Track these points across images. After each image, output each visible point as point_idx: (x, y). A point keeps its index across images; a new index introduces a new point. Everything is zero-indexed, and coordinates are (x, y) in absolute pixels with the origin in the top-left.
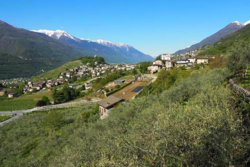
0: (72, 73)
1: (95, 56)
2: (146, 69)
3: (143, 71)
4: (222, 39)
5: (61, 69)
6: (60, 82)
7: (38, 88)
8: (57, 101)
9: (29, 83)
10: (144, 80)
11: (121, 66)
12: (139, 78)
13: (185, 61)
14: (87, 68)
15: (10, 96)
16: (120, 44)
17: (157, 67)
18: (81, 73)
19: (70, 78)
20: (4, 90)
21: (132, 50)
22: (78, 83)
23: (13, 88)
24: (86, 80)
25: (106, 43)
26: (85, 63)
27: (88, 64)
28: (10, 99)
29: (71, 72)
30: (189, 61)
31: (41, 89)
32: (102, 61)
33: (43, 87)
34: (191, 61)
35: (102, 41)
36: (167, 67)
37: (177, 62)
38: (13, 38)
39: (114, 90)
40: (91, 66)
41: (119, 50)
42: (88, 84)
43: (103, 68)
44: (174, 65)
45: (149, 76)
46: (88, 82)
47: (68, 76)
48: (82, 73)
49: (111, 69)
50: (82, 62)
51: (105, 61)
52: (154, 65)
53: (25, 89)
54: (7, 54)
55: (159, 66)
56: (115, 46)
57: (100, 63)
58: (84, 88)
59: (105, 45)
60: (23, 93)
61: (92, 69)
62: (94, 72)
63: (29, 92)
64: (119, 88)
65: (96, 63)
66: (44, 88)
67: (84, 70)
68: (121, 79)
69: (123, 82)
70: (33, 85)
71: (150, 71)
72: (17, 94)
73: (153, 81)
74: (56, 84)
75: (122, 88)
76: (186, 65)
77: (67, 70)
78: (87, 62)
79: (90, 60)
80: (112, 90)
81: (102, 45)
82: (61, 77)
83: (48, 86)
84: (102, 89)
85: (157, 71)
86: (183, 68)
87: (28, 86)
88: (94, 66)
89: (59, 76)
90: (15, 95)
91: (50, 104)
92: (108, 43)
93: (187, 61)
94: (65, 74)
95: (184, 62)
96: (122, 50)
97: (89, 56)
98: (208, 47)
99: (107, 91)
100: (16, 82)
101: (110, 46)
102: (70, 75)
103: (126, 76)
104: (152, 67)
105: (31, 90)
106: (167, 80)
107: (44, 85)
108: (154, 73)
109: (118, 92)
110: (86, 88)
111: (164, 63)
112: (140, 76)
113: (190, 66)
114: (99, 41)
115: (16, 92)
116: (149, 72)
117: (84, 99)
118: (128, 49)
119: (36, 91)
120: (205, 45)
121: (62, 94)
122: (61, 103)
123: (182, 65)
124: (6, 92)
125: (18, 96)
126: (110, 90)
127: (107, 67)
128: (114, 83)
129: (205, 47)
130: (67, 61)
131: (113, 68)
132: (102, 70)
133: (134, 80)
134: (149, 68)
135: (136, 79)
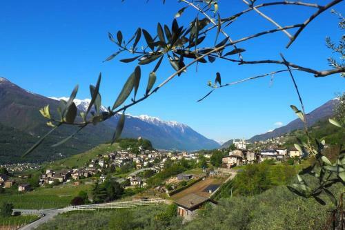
0: (107, 161)
1: (140, 138)
2: (220, 162)
3: (217, 163)
4: (319, 122)
5: (91, 153)
6: (91, 173)
7: (61, 180)
8: (97, 199)
9: (48, 171)
10: (218, 176)
11: (175, 154)
12: (211, 173)
13: (273, 152)
14: (127, 155)
15: (20, 189)
16: (173, 122)
17: (235, 159)
18: (119, 161)
19: (104, 167)
20: (12, 179)
21: (189, 131)
22: (118, 176)
23: (22, 177)
24: (128, 172)
25: (152, 121)
26: (124, 147)
27: (129, 148)
28: (21, 192)
29: (105, 159)
30: (278, 152)
31: (64, 181)
32: (148, 146)
33: (67, 178)
34: (280, 153)
35: (147, 117)
36: (249, 159)
37: (262, 153)
38: (23, 106)
39: (178, 188)
40: (133, 152)
41: (170, 131)
42: (133, 177)
43: (150, 156)
44: (258, 158)
45: (224, 171)
46: (133, 174)
47: (101, 164)
48: (121, 161)
49: (163, 157)
50: (120, 146)
51: (153, 146)
52: (232, 156)
53: (41, 180)
54: (12, 129)
55: (238, 158)
56: (165, 125)
57: (146, 149)
58: (128, 183)
59: (151, 122)
60: (39, 186)
61: (134, 156)
62: (137, 161)
63: (48, 184)
64: (185, 186)
65: (140, 148)
66: (68, 181)
67: (123, 157)
68: (187, 173)
69: (190, 177)
70: (53, 174)
71: (226, 164)
72: (30, 186)
73: (231, 178)
74: (86, 175)
75: (189, 186)
76: (275, 158)
77: (100, 155)
78: (127, 146)
79: (131, 143)
80: (176, 187)
81: (147, 123)
82: (91, 166)
83: (74, 177)
84: (162, 185)
85: (235, 165)
86: (271, 163)
87: (46, 176)
88: (138, 153)
89: (88, 165)
90: (28, 188)
91: (89, 203)
92: (155, 120)
93: (276, 153)
94: (97, 161)
95: (271, 154)
96: (175, 130)
97: (130, 137)
98: (300, 133)
99: (170, 189)
100: (21, 169)
101: (157, 125)
102: (105, 164)
103: (193, 170)
104: (229, 158)
105: (50, 182)
106: (256, 177)
107: (69, 176)
108: (232, 167)
109: (184, 191)
110: (132, 184)
111: (245, 155)
112: (212, 170)
113: (280, 159)
114: (142, 117)
115: (29, 184)
116: (225, 166)
117: (138, 198)
118: (183, 130)
119: (57, 183)
120: (296, 130)
121: (105, 189)
122: (102, 202)
123: (269, 158)
124: (14, 183)
125: (32, 190)
126: (173, 187)
127: (156, 155)
128: (177, 178)
129: (296, 133)
130: (98, 143)
131: (166, 156)
132: (149, 159)
133: (205, 175)
134: (224, 160)
135: (208, 174)
